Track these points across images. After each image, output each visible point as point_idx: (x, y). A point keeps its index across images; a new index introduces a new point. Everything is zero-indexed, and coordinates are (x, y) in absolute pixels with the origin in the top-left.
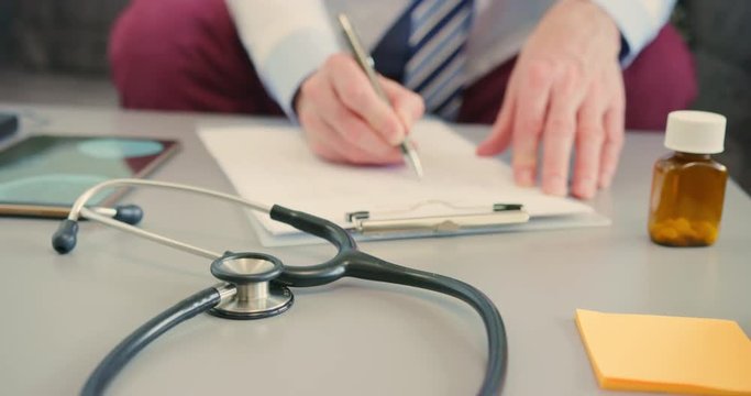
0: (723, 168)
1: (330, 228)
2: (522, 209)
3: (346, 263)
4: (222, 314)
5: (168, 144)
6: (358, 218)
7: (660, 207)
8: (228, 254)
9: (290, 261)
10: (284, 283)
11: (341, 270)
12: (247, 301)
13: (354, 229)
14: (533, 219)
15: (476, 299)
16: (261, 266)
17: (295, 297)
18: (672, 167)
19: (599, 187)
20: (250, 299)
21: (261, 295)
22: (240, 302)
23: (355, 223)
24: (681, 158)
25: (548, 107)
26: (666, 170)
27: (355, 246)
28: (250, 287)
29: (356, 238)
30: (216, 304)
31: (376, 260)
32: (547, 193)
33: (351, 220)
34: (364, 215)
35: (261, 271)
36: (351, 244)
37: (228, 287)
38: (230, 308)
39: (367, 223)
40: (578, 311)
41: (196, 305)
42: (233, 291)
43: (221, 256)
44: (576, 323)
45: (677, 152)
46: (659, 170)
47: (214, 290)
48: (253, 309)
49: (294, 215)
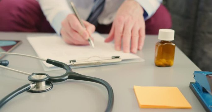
0: (174, 45)
1: (64, 65)
2: (120, 58)
3: (68, 75)
4: (31, 91)
5: (17, 42)
6: (73, 62)
7: (158, 56)
8: (33, 74)
9: (52, 75)
10: (50, 81)
11: (67, 77)
12: (39, 87)
13: (71, 65)
14: (123, 60)
15: (105, 84)
16: (43, 77)
17: (53, 85)
18: (160, 45)
19: (138, 50)
20: (40, 87)
21: (43, 85)
22: (37, 88)
23: (72, 63)
24: (163, 42)
25: (124, 29)
26: (159, 46)
27: (71, 70)
28: (40, 83)
29: (71, 68)
30: (29, 89)
31: (77, 74)
32: (125, 52)
33: (70, 62)
34: (74, 61)
35: (43, 78)
36: (70, 69)
37: (33, 83)
38: (34, 89)
39: (75, 63)
40: (134, 86)
41: (23, 89)
42: (35, 84)
43: (31, 74)
44: (134, 90)
45: (162, 40)
46: (157, 46)
47: (29, 85)
48: (41, 89)
49: (53, 61)
